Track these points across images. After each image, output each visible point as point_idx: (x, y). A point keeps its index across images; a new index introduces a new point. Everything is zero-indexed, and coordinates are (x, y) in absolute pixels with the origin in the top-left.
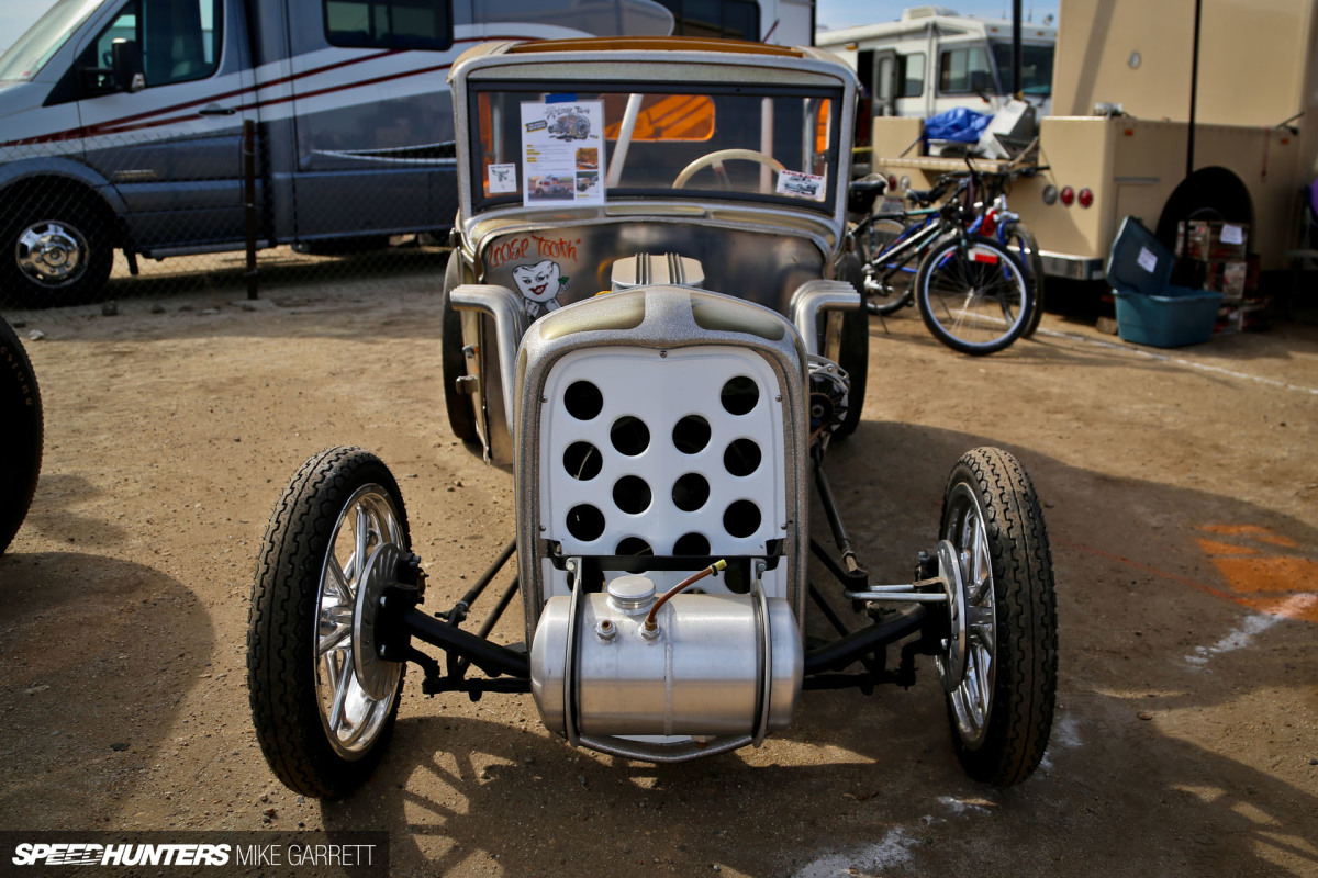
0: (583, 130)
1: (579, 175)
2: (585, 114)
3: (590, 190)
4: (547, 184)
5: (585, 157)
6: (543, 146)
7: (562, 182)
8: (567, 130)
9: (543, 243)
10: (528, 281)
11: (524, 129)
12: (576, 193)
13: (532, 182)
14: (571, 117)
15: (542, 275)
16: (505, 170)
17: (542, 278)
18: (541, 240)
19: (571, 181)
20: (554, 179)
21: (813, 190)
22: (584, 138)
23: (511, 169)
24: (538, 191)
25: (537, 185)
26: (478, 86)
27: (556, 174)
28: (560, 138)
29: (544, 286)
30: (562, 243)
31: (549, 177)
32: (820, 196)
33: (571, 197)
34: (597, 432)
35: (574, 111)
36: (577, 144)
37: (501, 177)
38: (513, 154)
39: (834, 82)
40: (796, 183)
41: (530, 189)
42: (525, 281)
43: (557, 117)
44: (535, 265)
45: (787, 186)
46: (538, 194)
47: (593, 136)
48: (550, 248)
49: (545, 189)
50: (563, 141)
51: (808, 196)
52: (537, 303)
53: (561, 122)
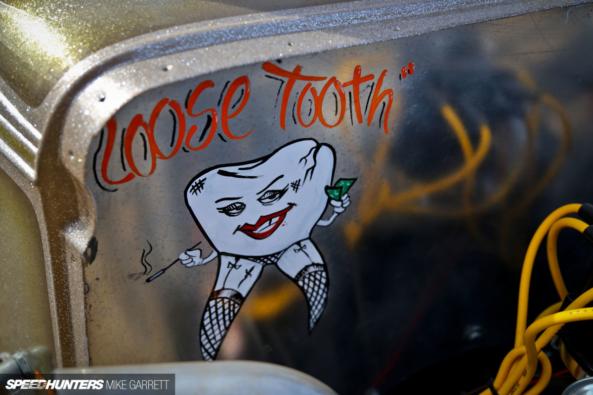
9: (299, 85)
10: (232, 208)
15: (278, 186)
17: (282, 193)
29: (282, 214)
42: (226, 211)
44: (265, 159)
48: (319, 101)
52: (256, 259)
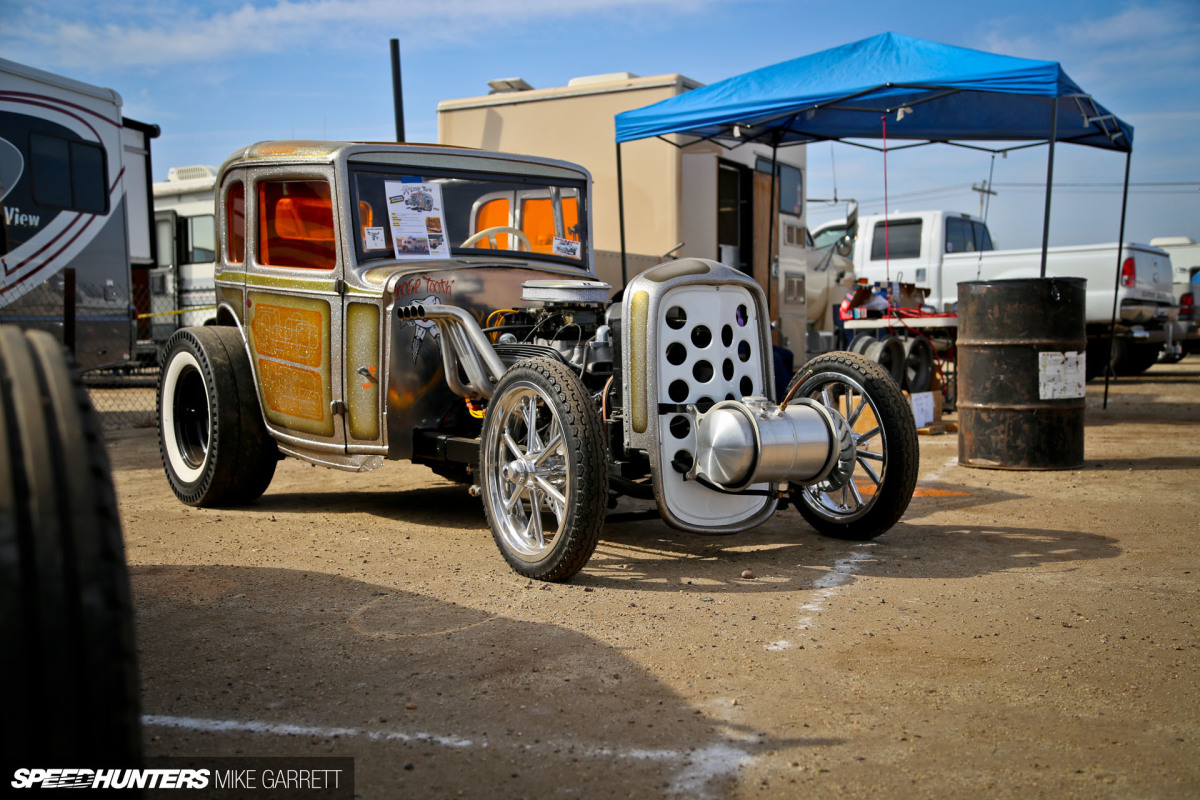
0: (428, 205)
1: (430, 237)
2: (428, 192)
3: (439, 248)
4: (409, 242)
5: (432, 223)
6: (403, 215)
7: (419, 241)
8: (418, 203)
9: (430, 283)
11: (388, 201)
12: (430, 250)
13: (399, 241)
14: (420, 194)
16: (376, 231)
18: (429, 280)
19: (425, 241)
20: (414, 239)
21: (574, 251)
22: (430, 210)
23: (381, 232)
24: (405, 247)
25: (403, 244)
26: (355, 167)
27: (415, 236)
28: (413, 209)
30: (442, 282)
31: (410, 238)
32: (578, 256)
33: (427, 253)
34: (683, 336)
35: (422, 189)
36: (425, 214)
37: (374, 237)
38: (382, 220)
39: (581, 177)
40: (563, 247)
41: (398, 246)
43: (411, 194)
45: (558, 248)
46: (404, 250)
47: (435, 209)
48: (435, 286)
49: (409, 246)
50: (416, 212)
51: (571, 256)
53: (414, 197)
